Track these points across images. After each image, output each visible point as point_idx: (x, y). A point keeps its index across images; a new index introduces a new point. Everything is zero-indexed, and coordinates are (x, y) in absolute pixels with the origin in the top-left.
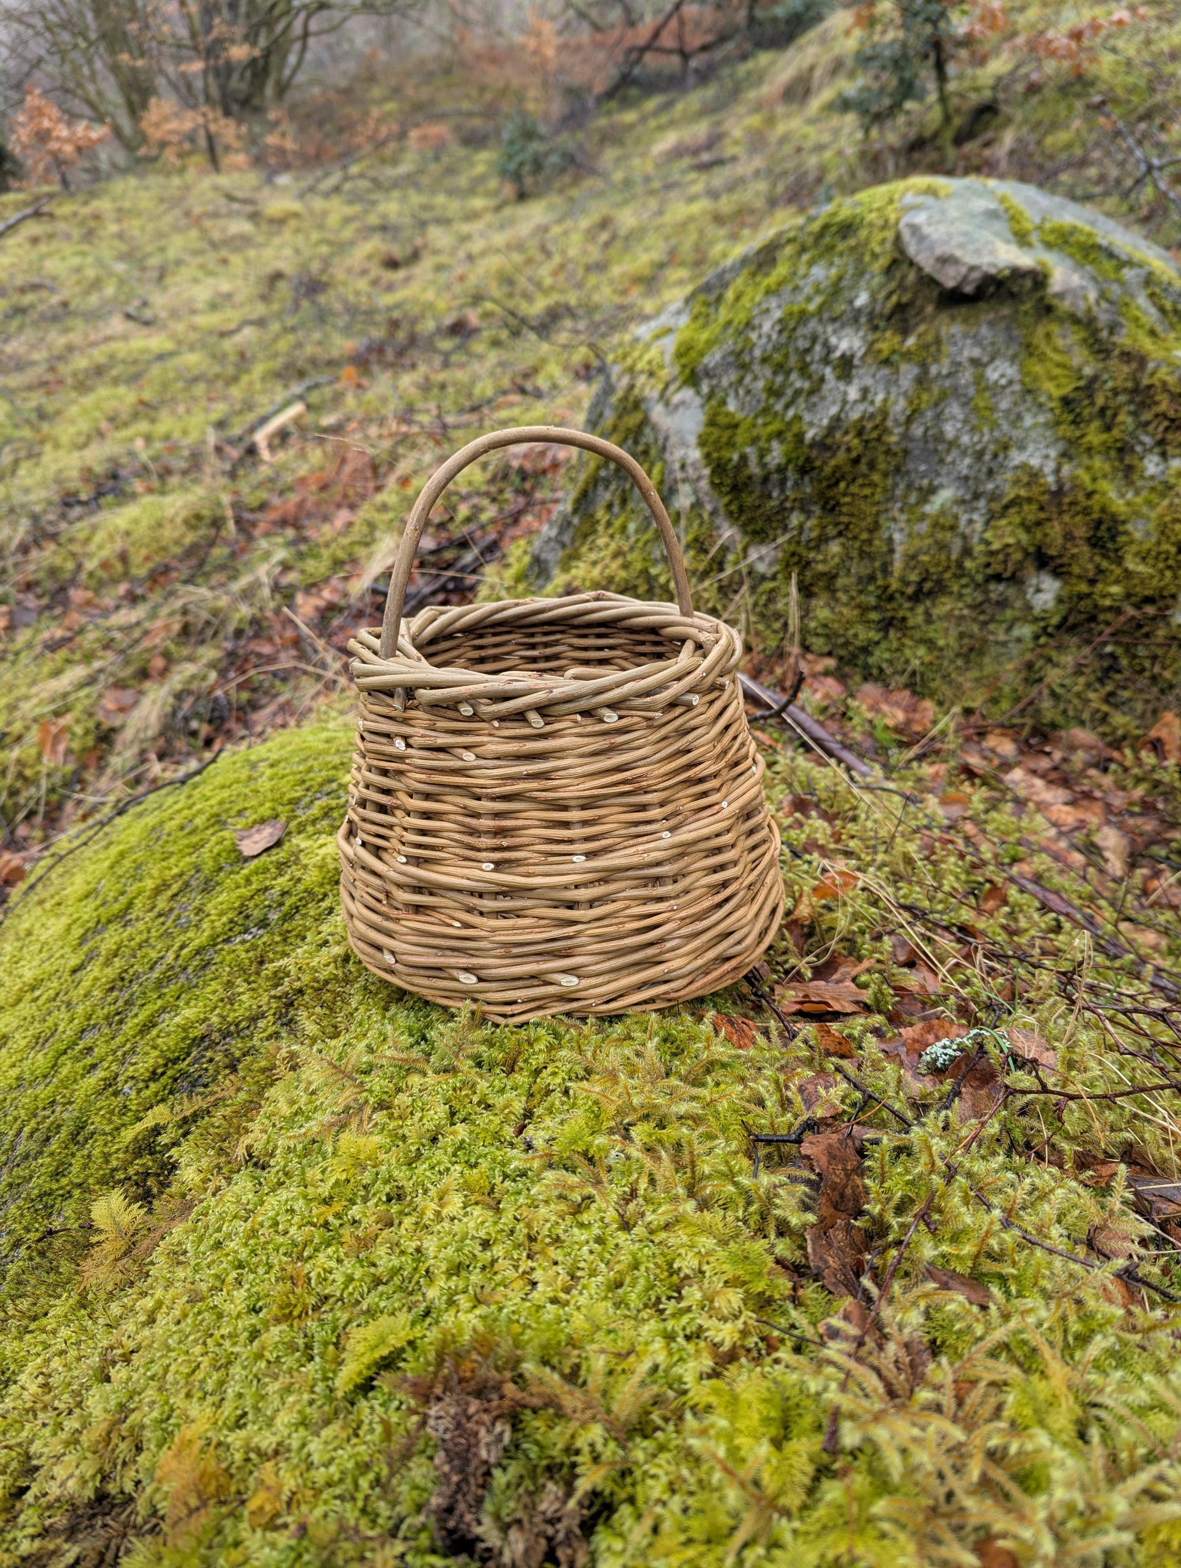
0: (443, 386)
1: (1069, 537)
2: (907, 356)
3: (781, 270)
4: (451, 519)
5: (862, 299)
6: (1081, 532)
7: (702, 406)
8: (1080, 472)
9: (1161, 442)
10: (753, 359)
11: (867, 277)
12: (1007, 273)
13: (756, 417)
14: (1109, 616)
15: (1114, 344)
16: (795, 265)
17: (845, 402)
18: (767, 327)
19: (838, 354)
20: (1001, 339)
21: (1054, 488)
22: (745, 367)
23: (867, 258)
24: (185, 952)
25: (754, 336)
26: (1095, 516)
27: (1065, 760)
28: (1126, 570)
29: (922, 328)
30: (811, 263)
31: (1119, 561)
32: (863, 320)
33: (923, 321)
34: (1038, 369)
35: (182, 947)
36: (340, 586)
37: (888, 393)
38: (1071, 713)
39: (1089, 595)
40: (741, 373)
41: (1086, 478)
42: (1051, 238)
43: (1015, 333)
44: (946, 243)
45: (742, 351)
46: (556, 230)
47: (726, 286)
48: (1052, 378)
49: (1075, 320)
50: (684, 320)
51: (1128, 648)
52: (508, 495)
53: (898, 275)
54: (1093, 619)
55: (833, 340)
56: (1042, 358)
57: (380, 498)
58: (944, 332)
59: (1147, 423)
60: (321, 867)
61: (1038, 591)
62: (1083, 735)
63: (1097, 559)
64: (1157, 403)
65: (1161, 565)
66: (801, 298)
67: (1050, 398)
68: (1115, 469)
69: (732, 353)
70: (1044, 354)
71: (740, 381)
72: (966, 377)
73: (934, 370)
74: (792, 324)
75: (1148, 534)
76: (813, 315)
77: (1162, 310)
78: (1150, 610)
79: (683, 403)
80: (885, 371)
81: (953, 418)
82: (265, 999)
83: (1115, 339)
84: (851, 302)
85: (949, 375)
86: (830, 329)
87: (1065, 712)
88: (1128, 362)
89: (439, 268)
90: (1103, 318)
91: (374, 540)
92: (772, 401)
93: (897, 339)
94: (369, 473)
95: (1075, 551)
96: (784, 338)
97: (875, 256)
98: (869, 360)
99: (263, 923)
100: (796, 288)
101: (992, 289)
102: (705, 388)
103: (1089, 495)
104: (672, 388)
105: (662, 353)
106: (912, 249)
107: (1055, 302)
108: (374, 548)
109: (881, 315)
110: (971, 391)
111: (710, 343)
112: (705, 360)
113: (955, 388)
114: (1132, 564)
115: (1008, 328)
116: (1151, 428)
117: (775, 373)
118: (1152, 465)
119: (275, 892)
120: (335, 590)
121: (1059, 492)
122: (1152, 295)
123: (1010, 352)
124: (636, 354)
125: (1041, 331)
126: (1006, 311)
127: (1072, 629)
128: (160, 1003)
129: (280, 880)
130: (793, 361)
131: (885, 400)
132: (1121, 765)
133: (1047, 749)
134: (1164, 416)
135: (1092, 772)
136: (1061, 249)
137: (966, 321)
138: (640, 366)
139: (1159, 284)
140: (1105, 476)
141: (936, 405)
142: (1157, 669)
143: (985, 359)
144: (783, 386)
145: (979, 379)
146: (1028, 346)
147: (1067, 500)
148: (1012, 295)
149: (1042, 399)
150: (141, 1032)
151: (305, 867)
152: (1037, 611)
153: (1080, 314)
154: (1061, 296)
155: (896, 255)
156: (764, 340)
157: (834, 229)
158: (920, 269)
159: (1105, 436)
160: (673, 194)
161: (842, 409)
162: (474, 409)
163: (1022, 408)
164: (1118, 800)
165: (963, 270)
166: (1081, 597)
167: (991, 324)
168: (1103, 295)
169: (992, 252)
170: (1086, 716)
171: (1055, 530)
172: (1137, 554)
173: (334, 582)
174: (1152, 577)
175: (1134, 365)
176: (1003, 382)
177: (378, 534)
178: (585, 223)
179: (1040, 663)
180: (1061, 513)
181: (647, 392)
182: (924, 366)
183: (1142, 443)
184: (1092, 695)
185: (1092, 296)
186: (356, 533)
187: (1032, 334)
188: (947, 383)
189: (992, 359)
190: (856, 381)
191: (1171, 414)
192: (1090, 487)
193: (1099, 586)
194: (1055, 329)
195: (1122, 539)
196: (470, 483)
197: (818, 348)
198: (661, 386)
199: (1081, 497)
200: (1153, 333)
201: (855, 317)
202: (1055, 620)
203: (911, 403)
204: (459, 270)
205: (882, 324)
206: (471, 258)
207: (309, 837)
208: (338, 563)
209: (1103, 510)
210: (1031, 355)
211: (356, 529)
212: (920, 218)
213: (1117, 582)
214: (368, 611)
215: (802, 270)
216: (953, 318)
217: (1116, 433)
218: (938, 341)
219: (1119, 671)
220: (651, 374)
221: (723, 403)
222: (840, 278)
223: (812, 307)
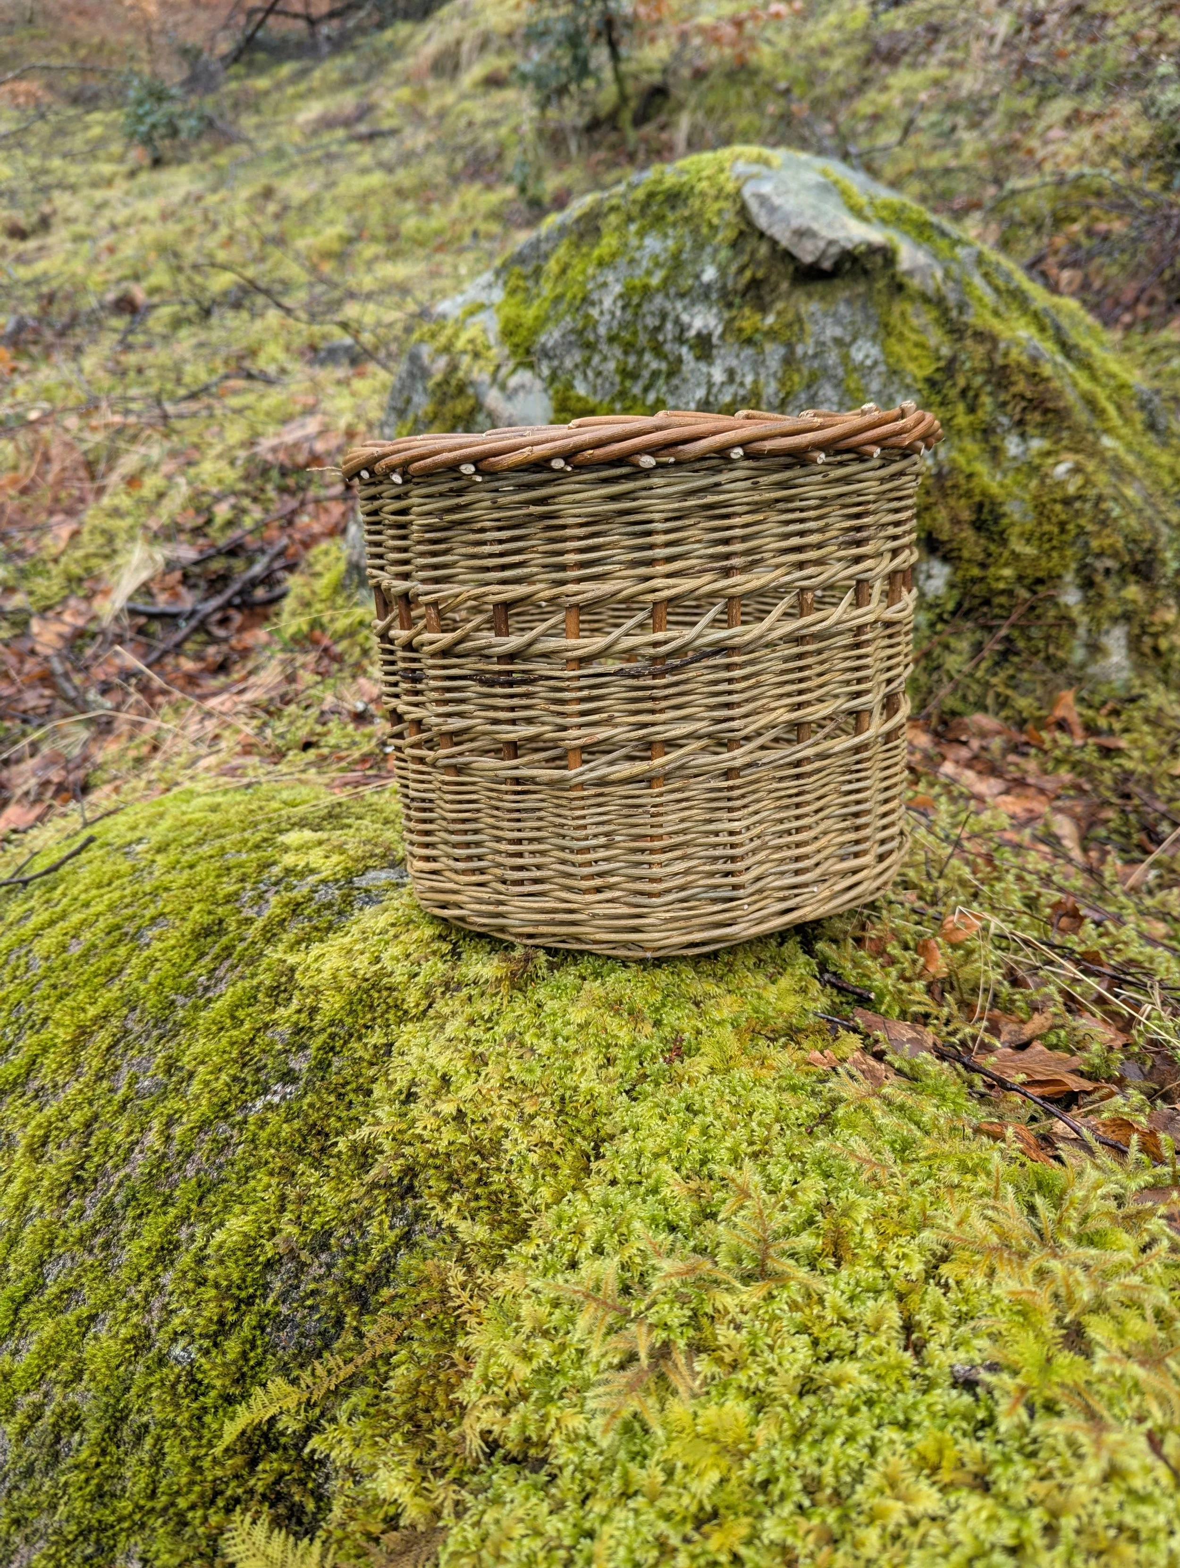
0: (140, 371)
1: (955, 521)
2: (771, 334)
3: (609, 242)
4: (209, 522)
5: (710, 274)
6: (966, 515)
7: (545, 390)
8: (954, 454)
9: (1021, 423)
10: (598, 337)
11: (709, 250)
12: (863, 248)
13: (613, 401)
14: (1003, 600)
15: (966, 324)
16: (622, 236)
17: (710, 385)
18: (607, 303)
19: (692, 333)
20: (859, 317)
21: (934, 471)
22: (590, 346)
23: (705, 230)
24: (177, 1131)
25: (594, 312)
26: (977, 499)
27: (984, 749)
28: (1013, 552)
29: (780, 305)
30: (641, 234)
31: (1004, 542)
32: (714, 296)
33: (778, 298)
34: (898, 349)
35: (170, 1122)
36: (83, 606)
37: (757, 374)
38: (971, 699)
39: (982, 579)
40: (587, 353)
41: (961, 460)
42: (885, 214)
43: (872, 311)
44: (801, 214)
45: (585, 328)
46: (212, 199)
47: (546, 257)
48: (914, 359)
49: (926, 299)
50: (498, 295)
51: (1023, 629)
52: (271, 492)
53: (748, 249)
54: (987, 602)
55: (685, 318)
56: (901, 338)
57: (106, 501)
58: (803, 310)
59: (1004, 404)
60: (339, 989)
61: (929, 577)
62: (986, 721)
63: (982, 541)
64: (1012, 384)
65: (1047, 546)
66: (639, 272)
67: (915, 379)
68: (984, 451)
69: (573, 331)
70: (901, 334)
71: (587, 362)
72: (832, 357)
73: (799, 350)
74: (635, 300)
75: (1025, 515)
76: (658, 290)
77: (997, 290)
78: (1042, 590)
79: (523, 386)
80: (749, 351)
81: (828, 400)
82: (357, 1190)
83: (964, 318)
84: (697, 277)
85: (815, 356)
86: (679, 305)
87: (964, 698)
88: (982, 342)
89: (79, 238)
90: (952, 298)
91: (115, 552)
92: (628, 383)
93: (758, 317)
94: (82, 473)
95: (963, 535)
96: (629, 316)
97: (714, 228)
98: (730, 339)
99: (288, 1077)
100: (632, 261)
101: (847, 266)
102: (546, 372)
103: (970, 476)
104: (504, 371)
105: (485, 331)
106: (762, 221)
107: (906, 280)
108: (119, 560)
109: (736, 292)
110: (840, 372)
111: (542, 321)
112: (543, 339)
113: (825, 369)
114: (1019, 546)
115: (864, 307)
116: (1009, 408)
117: (626, 353)
118: (1012, 446)
119: (285, 1029)
120: (78, 613)
121: (939, 476)
122: (986, 275)
123: (870, 332)
124: (449, 332)
125: (896, 309)
126: (861, 288)
127: (967, 615)
128: (173, 1212)
129: (281, 1011)
130: (643, 339)
131: (756, 382)
132: (1040, 749)
133: (964, 738)
134: (1023, 397)
135: (1012, 758)
136: (896, 227)
137: (823, 298)
138: (461, 343)
139: (990, 264)
140: (976, 458)
141: (809, 386)
142: (1051, 650)
143: (848, 339)
144: (639, 366)
145: (846, 359)
146: (886, 325)
147: (949, 483)
148: (866, 272)
149: (909, 380)
150: (159, 1259)
151: (316, 990)
152: (930, 598)
153: (930, 292)
154: (910, 273)
155: (743, 227)
156: (607, 317)
157: (660, 198)
158: (774, 243)
159: (971, 417)
160: (338, 166)
161: (709, 393)
162: (193, 396)
163: (892, 389)
164: (1049, 784)
165: (822, 244)
166: (974, 581)
167: (849, 302)
168: (947, 275)
169: (843, 227)
170: (990, 701)
171: (942, 515)
172: (1022, 535)
173: (72, 602)
174: (1038, 558)
175: (988, 346)
176: (869, 362)
177: (119, 544)
178: (245, 193)
179: (937, 651)
180: (945, 496)
181: (475, 375)
182: (790, 346)
183: (1001, 424)
184: (994, 680)
185: (939, 274)
186: (90, 544)
187: (889, 312)
188: (816, 364)
189: (854, 339)
190: (718, 362)
191: (1029, 395)
192: (968, 470)
193: (992, 570)
194: (909, 308)
195: (1005, 521)
196: (220, 481)
197: (669, 326)
198: (491, 368)
199: (962, 480)
200: (996, 313)
201: (705, 293)
202: (950, 606)
203: (783, 384)
204: (104, 242)
205: (737, 301)
206: (114, 227)
207: (293, 947)
208: (73, 581)
209: (984, 493)
210: (889, 334)
211: (85, 537)
212: (766, 188)
213: (1006, 565)
214: (129, 635)
215: (634, 242)
216: (810, 296)
217: (980, 413)
218: (799, 320)
219: (1017, 654)
220: (476, 355)
221: (570, 386)
222: (680, 251)
223: (655, 281)
